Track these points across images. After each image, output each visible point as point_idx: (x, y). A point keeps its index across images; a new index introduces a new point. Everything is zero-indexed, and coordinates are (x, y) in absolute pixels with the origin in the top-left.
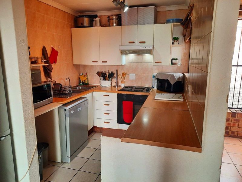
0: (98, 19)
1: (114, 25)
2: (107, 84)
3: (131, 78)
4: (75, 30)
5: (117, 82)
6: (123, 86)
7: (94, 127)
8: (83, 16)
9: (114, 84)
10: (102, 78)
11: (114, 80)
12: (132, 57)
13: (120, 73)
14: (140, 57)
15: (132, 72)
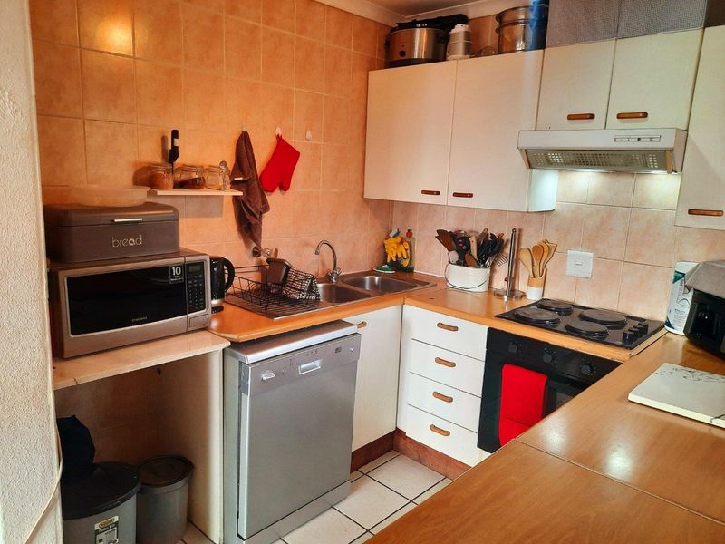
0: (459, 29)
1: (520, 45)
2: (470, 279)
3: (571, 270)
4: (380, 77)
5: (511, 279)
6: (533, 295)
7: (397, 434)
8: (413, 25)
9: (500, 284)
10: (454, 256)
11: (503, 269)
12: (587, 180)
13: (529, 241)
14: (625, 181)
15: (578, 245)
